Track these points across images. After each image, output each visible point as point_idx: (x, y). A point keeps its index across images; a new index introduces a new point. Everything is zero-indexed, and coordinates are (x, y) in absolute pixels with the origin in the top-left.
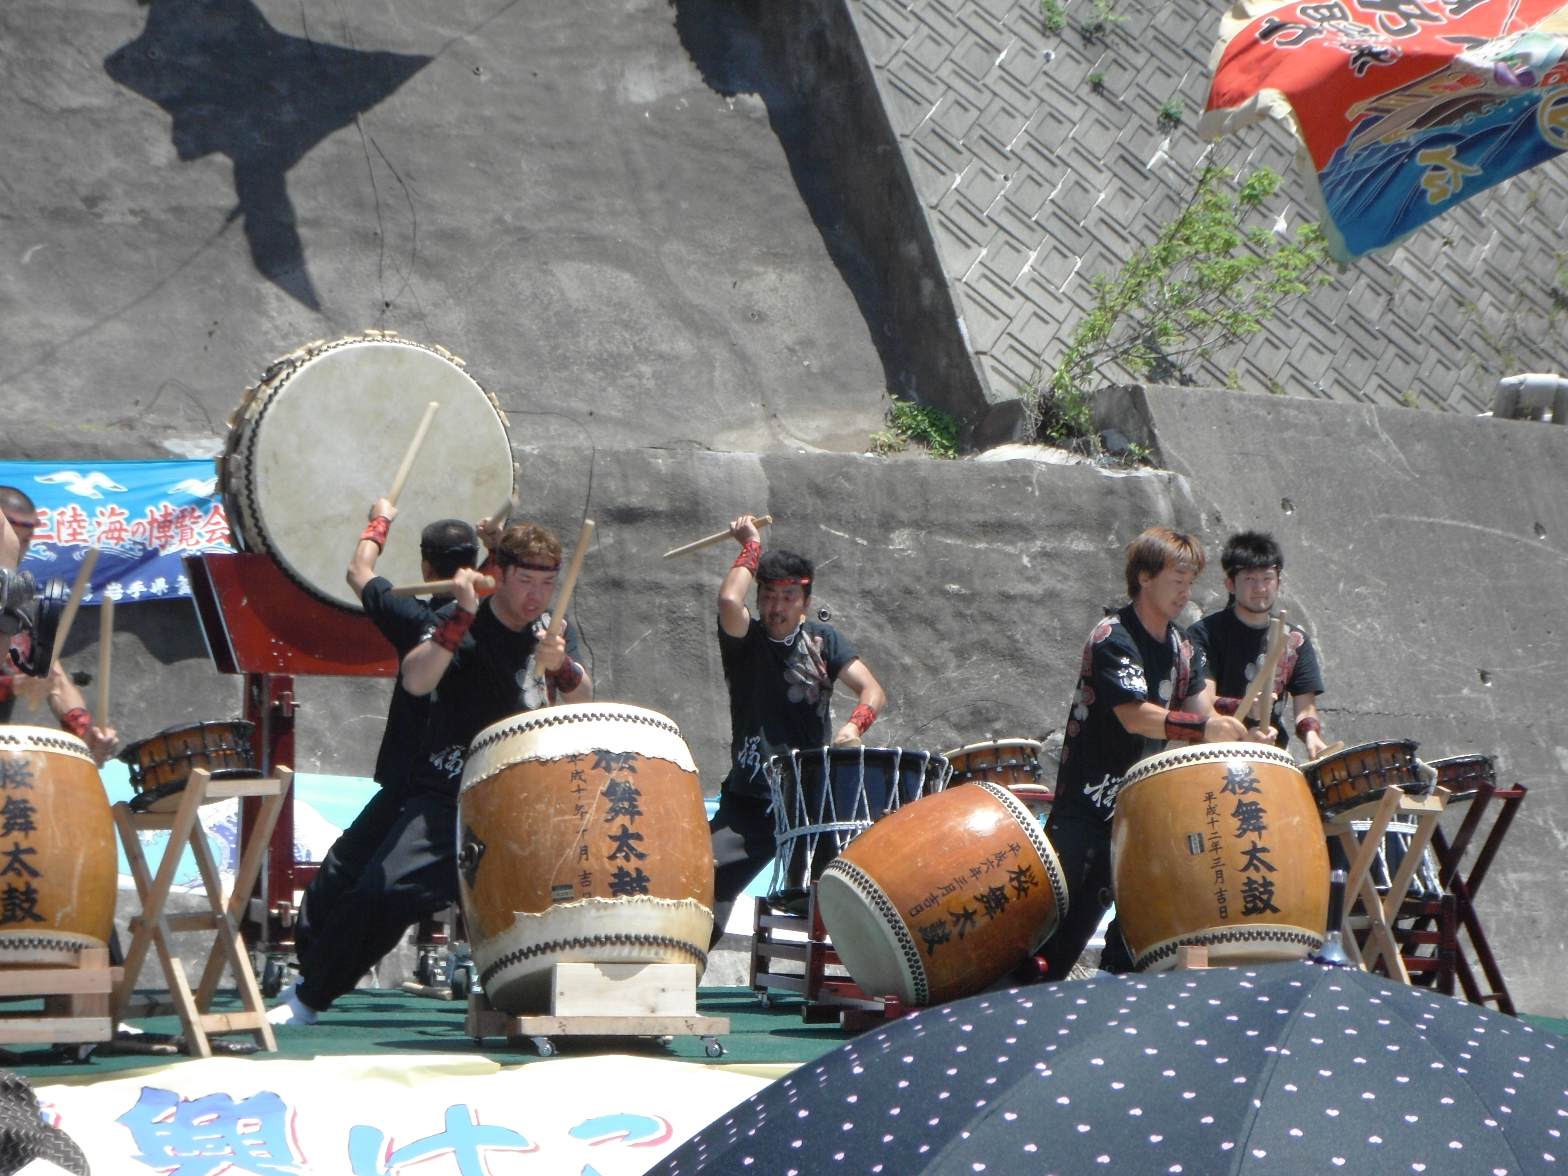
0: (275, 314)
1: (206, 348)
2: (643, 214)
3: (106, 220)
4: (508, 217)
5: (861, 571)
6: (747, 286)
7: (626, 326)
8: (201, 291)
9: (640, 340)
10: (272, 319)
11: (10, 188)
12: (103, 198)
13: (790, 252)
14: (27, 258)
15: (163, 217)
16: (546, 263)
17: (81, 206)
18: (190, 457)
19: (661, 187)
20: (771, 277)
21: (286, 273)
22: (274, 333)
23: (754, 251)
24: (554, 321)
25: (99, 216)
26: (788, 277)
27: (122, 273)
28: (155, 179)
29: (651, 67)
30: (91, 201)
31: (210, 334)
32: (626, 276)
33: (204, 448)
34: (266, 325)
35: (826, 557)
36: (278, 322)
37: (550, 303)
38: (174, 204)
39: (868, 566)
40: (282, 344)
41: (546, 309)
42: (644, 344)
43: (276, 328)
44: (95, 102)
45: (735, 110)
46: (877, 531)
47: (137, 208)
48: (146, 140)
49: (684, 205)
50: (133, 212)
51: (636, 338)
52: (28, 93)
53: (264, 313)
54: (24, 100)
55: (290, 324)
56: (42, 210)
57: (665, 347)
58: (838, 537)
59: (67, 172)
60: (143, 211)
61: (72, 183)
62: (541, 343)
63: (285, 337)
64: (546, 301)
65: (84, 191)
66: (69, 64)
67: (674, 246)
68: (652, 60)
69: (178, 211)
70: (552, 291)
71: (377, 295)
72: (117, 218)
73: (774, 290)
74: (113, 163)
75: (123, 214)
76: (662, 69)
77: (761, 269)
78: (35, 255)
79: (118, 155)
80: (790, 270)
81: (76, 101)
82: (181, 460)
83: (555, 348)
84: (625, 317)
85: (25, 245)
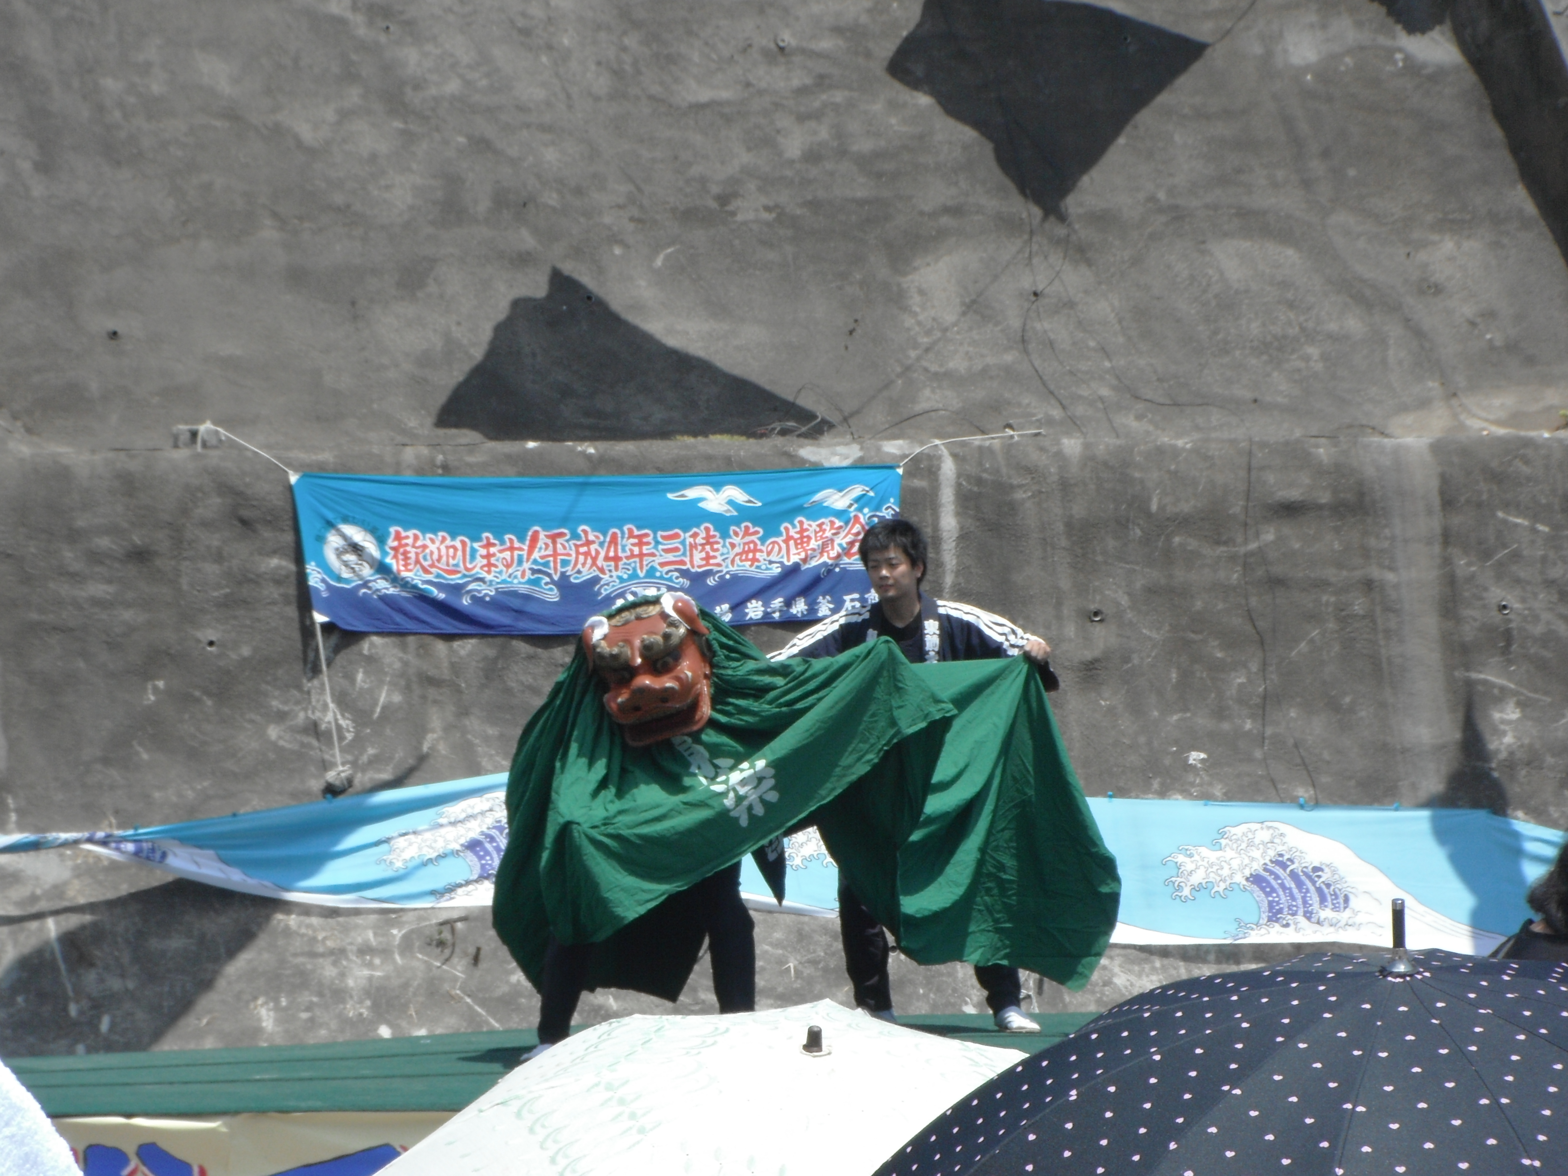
0: (918, 310)
1: (846, 348)
2: (1307, 184)
3: (739, 218)
4: (1162, 196)
5: (1544, 560)
6: (1422, 256)
7: (1291, 305)
8: (840, 288)
9: (1306, 320)
10: (915, 314)
11: (639, 189)
12: (735, 195)
13: (1468, 217)
14: (659, 262)
15: (798, 212)
16: (1204, 242)
17: (713, 205)
18: (827, 464)
19: (1326, 154)
20: (1448, 245)
21: (928, 264)
22: (917, 329)
23: (1429, 218)
24: (1213, 303)
25: (733, 214)
26: (1467, 245)
27: (758, 273)
28: (789, 173)
29: (1312, 26)
30: (723, 200)
31: (851, 332)
32: (1290, 252)
33: (840, 455)
34: (909, 322)
35: (1505, 546)
36: (921, 318)
37: (1209, 285)
38: (809, 197)
39: (1552, 554)
40: (925, 340)
41: (1205, 291)
42: (1310, 325)
43: (919, 323)
44: (725, 95)
45: (1404, 67)
46: (1559, 516)
47: (771, 204)
48: (778, 132)
49: (1352, 172)
50: (767, 209)
51: (1302, 318)
52: (656, 89)
53: (905, 309)
54: (651, 98)
55: (934, 319)
56: (674, 210)
57: (1333, 327)
58: (1516, 525)
59: (696, 170)
60: (777, 206)
61: (703, 181)
62: (1200, 328)
63: (928, 333)
64: (1204, 284)
65: (715, 189)
66: (696, 57)
67: (1341, 218)
68: (1313, 18)
69: (814, 205)
70: (1210, 272)
71: (1026, 283)
72: (751, 216)
73: (1451, 259)
74: (744, 158)
75: (756, 210)
76: (1324, 27)
77: (1436, 237)
78: (668, 258)
79: (749, 149)
80: (1469, 237)
81: (704, 95)
82: (817, 469)
83: (1215, 333)
84: (1290, 295)
85: (656, 249)
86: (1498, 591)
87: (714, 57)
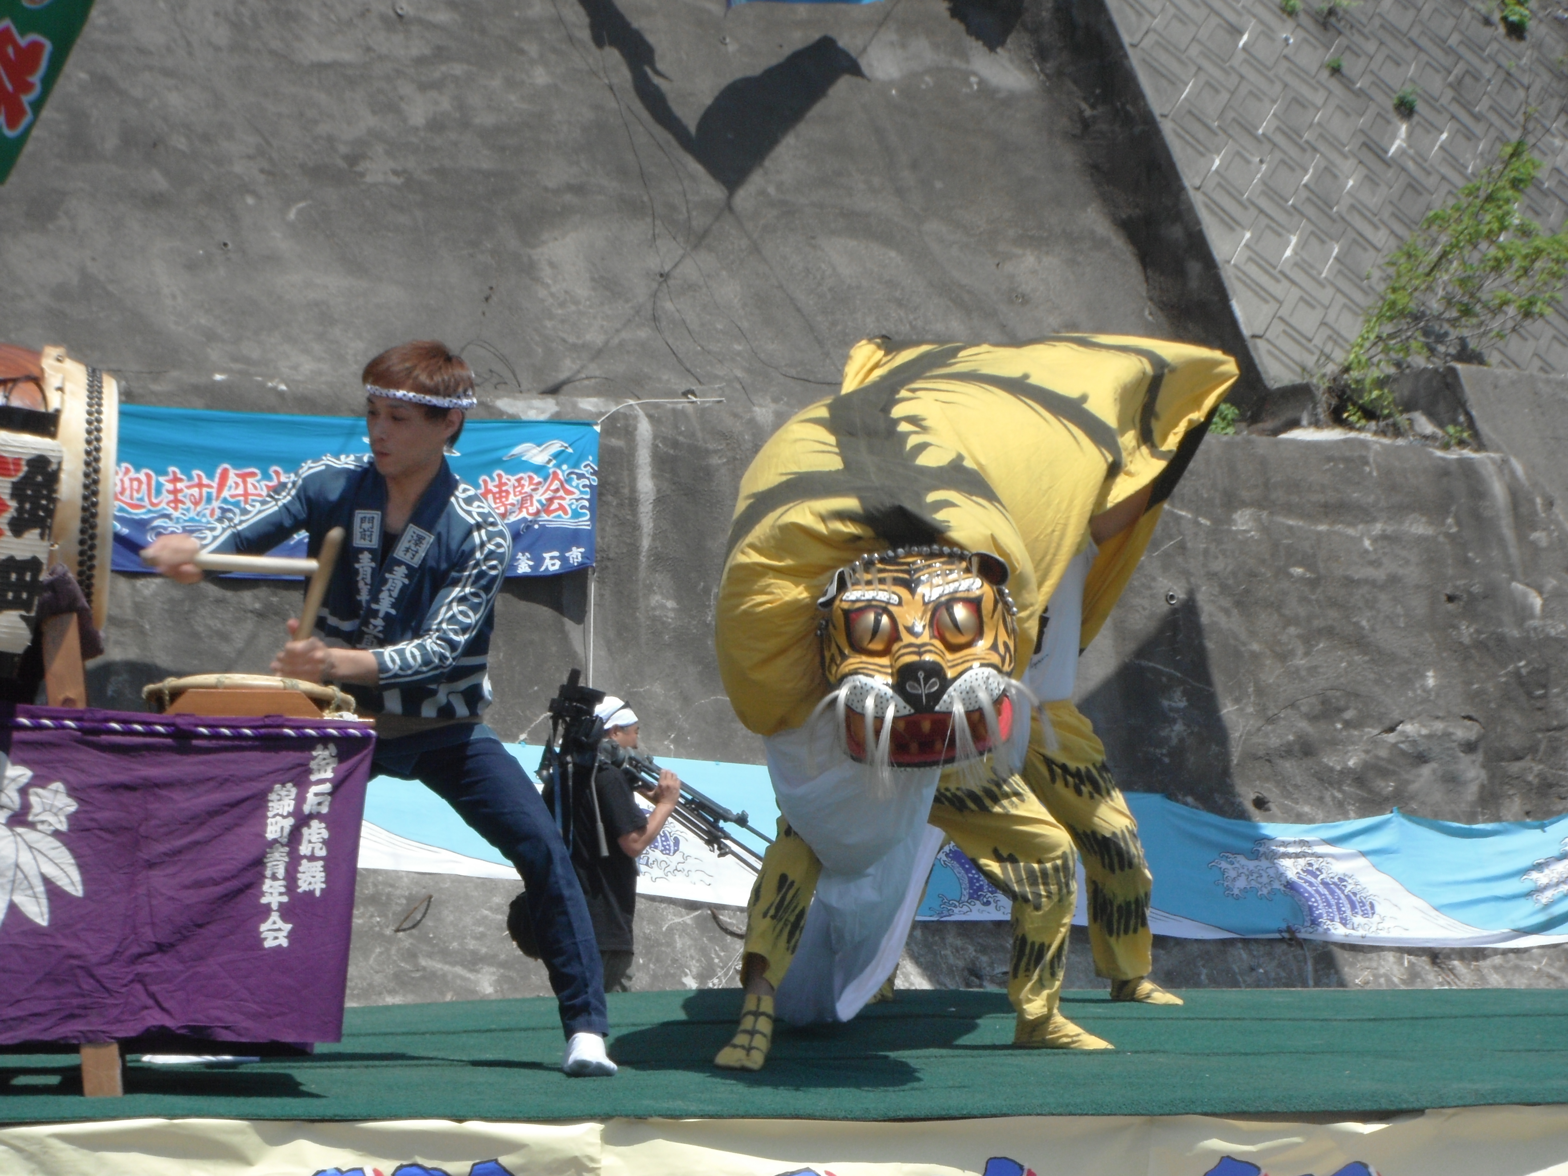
0: (550, 282)
1: (484, 314)
2: (900, 192)
3: (369, 179)
4: (771, 190)
5: (1206, 552)
6: (1008, 267)
7: (900, 303)
8: (472, 255)
9: (915, 319)
10: (548, 286)
11: (268, 143)
12: (363, 156)
13: (1045, 234)
14: (292, 215)
15: (426, 178)
16: (813, 238)
17: (342, 164)
18: (524, 418)
19: (914, 166)
20: (1030, 259)
21: (556, 239)
22: (551, 300)
23: (1011, 233)
24: (829, 296)
25: (362, 175)
26: (1047, 260)
27: (390, 234)
28: (414, 140)
29: (892, 44)
30: (353, 160)
31: (487, 299)
32: (893, 254)
33: (537, 409)
34: (542, 293)
35: (1171, 538)
36: (553, 289)
37: (823, 278)
38: (436, 165)
39: (1213, 547)
40: (560, 311)
41: (819, 284)
42: (919, 323)
43: (552, 295)
44: (347, 57)
45: (979, 90)
46: (1219, 511)
47: (400, 168)
48: (401, 98)
49: (939, 185)
50: (395, 173)
51: (911, 317)
52: (276, 44)
53: (537, 280)
54: (273, 53)
55: (566, 292)
56: (302, 166)
57: (939, 327)
58: (1181, 517)
59: (323, 128)
60: (405, 171)
61: (331, 139)
62: (819, 318)
63: (562, 305)
64: (819, 277)
65: (343, 149)
66: (315, 17)
67: (933, 226)
68: (894, 37)
69: (441, 173)
70: (823, 266)
71: (654, 263)
72: (380, 178)
73: (1034, 272)
74: (369, 121)
75: (385, 173)
76: (903, 46)
77: (1019, 251)
78: (300, 212)
79: (374, 113)
80: (1047, 253)
81: (326, 55)
82: (515, 422)
83: (834, 324)
84: (898, 294)
85: (288, 202)
86: (1165, 581)
87: (333, 17)
